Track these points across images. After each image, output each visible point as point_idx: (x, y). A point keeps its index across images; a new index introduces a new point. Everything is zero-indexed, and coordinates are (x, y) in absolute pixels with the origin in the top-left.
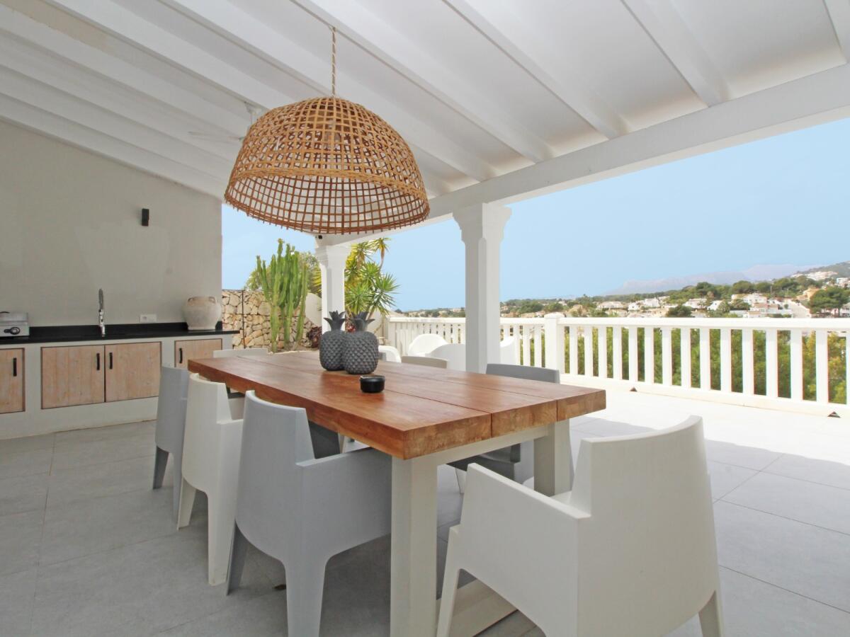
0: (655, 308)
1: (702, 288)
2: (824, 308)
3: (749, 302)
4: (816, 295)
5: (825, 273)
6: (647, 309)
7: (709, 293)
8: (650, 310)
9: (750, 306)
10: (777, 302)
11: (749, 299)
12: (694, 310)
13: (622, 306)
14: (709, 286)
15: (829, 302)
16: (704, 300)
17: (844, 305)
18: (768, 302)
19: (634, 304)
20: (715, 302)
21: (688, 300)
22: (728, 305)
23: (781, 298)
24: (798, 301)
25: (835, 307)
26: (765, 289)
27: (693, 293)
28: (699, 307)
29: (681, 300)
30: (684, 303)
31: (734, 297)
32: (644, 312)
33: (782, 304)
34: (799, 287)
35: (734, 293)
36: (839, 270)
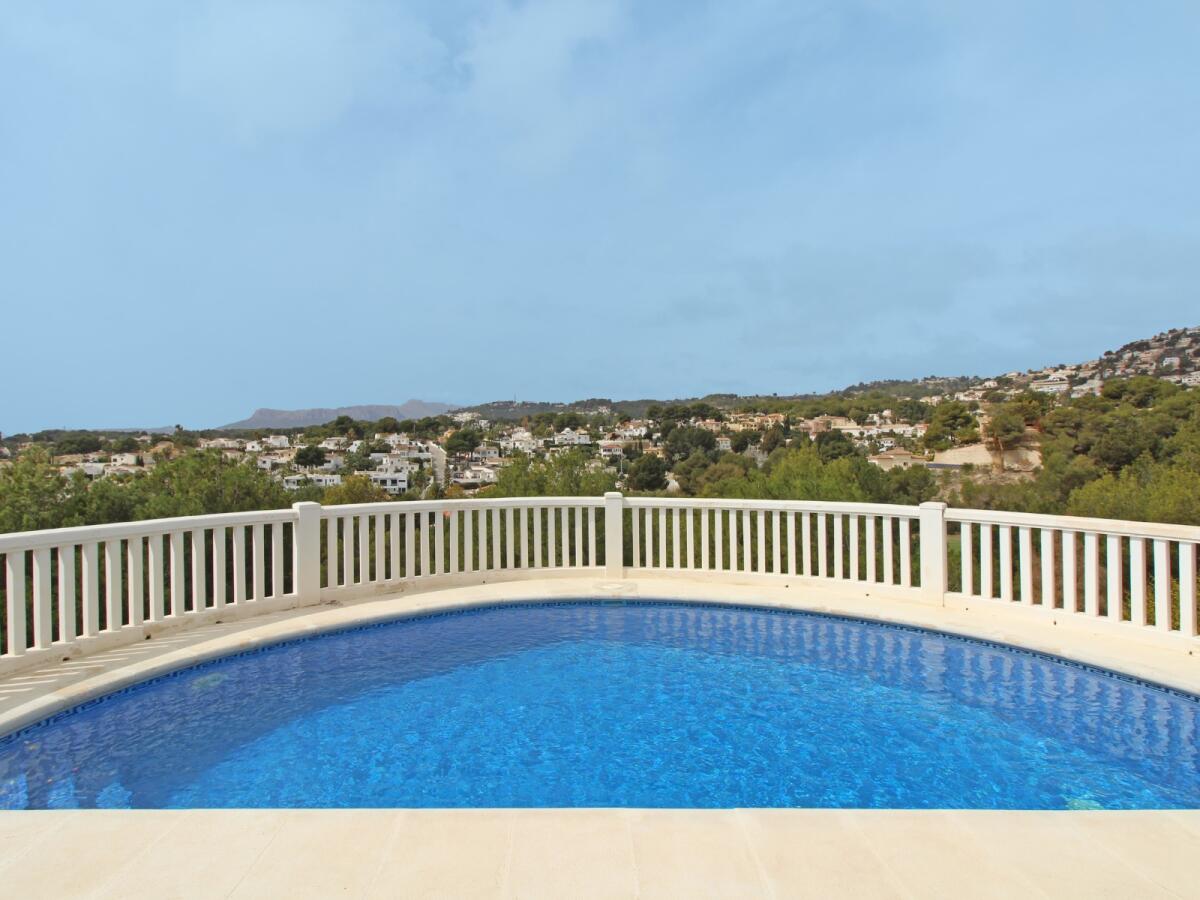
0: (282, 448)
1: (342, 423)
2: (458, 451)
3: (391, 443)
4: (453, 436)
5: (469, 414)
6: (273, 449)
7: (351, 431)
8: (277, 451)
9: (392, 448)
10: (419, 444)
11: (393, 439)
12: (330, 451)
13: (237, 446)
14: (351, 421)
15: (463, 445)
16: (343, 440)
17: (477, 448)
18: (411, 444)
19: (255, 443)
20: (355, 442)
21: (325, 439)
22: (369, 446)
23: (424, 440)
24: (438, 444)
26: (407, 427)
27: (333, 429)
28: (336, 448)
29: (318, 439)
30: (320, 442)
31: (377, 436)
32: (268, 454)
33: (423, 446)
34: (441, 428)
35: (378, 432)
36: (483, 410)
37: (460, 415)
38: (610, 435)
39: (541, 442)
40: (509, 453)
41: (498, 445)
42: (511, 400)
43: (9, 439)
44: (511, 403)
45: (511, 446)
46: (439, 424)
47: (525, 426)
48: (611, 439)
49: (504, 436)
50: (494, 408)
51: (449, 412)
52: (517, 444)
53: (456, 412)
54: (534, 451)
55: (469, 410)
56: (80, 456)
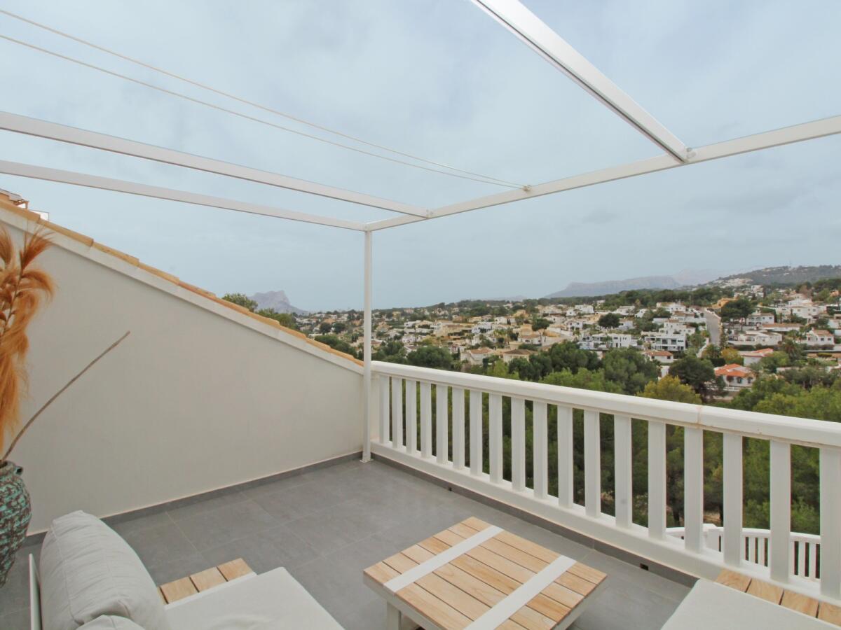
0: (589, 314)
1: (631, 296)
2: (732, 317)
3: (670, 311)
4: (728, 305)
5: (742, 280)
6: (583, 314)
7: (638, 302)
8: (585, 316)
9: (671, 314)
10: (695, 311)
11: (672, 307)
12: (623, 317)
13: (560, 311)
14: (638, 293)
15: (736, 312)
16: (632, 308)
17: (749, 315)
18: (687, 310)
19: (571, 309)
20: (641, 310)
21: (618, 307)
22: (652, 313)
23: (699, 306)
24: (712, 310)
25: (743, 317)
26: (684, 298)
27: (624, 300)
28: (627, 314)
29: (613, 307)
30: (615, 310)
31: (659, 305)
32: (580, 318)
33: (698, 313)
34: (715, 296)
35: (659, 301)
36: (755, 277)
37: (731, 281)
39: (823, 308)
40: (786, 318)
41: (773, 312)
42: (785, 265)
43: (448, 306)
44: (786, 268)
45: (788, 312)
46: (712, 294)
47: (804, 293)
49: (779, 302)
50: (766, 273)
51: (720, 279)
52: (795, 311)
53: (726, 279)
54: (815, 317)
55: (741, 276)
56: (480, 317)
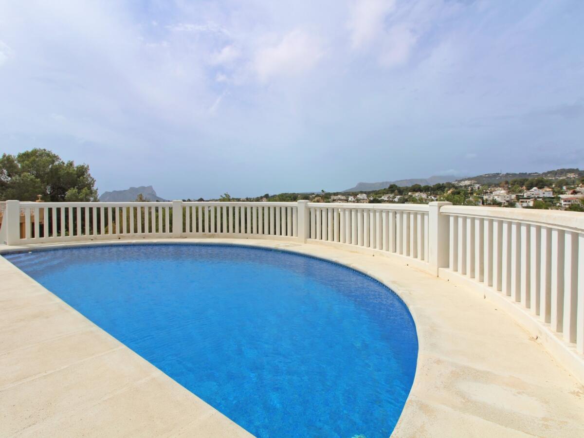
0: (364, 200)
1: (392, 188)
3: (416, 197)
4: (453, 194)
5: (470, 181)
6: (359, 200)
7: (396, 191)
8: (361, 201)
10: (433, 198)
11: (418, 195)
12: (385, 200)
13: (345, 198)
14: (396, 186)
16: (391, 196)
18: (428, 197)
19: (352, 197)
20: (397, 197)
21: (383, 195)
22: (404, 199)
27: (387, 191)
28: (388, 199)
29: (380, 195)
30: (381, 197)
31: (410, 194)
32: (357, 202)
34: (446, 189)
35: (410, 191)
36: (478, 179)
37: (463, 182)
38: (571, 191)
39: (514, 196)
40: (489, 202)
41: (482, 198)
42: (498, 172)
44: (498, 174)
45: (491, 198)
46: (445, 187)
47: (503, 187)
48: (572, 194)
49: (487, 193)
50: (486, 177)
52: (496, 197)
54: (507, 201)
55: (469, 179)
